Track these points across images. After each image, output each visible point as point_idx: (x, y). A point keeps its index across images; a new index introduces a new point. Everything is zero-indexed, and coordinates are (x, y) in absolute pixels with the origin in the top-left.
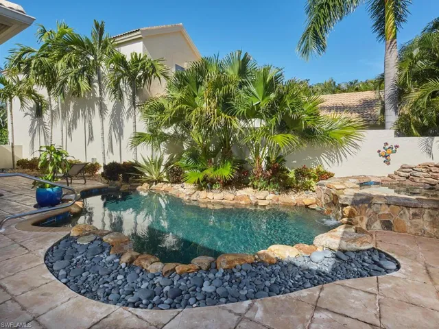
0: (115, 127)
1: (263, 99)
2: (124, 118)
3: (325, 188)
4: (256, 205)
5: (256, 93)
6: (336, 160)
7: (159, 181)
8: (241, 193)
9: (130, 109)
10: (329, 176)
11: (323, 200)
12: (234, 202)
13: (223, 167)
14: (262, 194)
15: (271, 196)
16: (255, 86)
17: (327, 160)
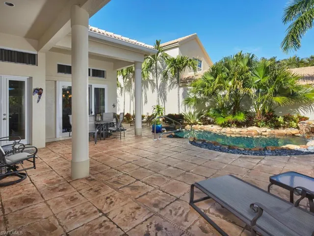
0: (161, 95)
1: (263, 78)
2: (167, 90)
3: (306, 124)
4: (261, 134)
5: (258, 75)
6: (309, 110)
7: (195, 124)
8: (250, 128)
9: (170, 85)
10: (306, 119)
11: (304, 131)
12: (248, 133)
13: (239, 116)
14: (264, 129)
15: (270, 130)
16: (258, 71)
17: (303, 111)
